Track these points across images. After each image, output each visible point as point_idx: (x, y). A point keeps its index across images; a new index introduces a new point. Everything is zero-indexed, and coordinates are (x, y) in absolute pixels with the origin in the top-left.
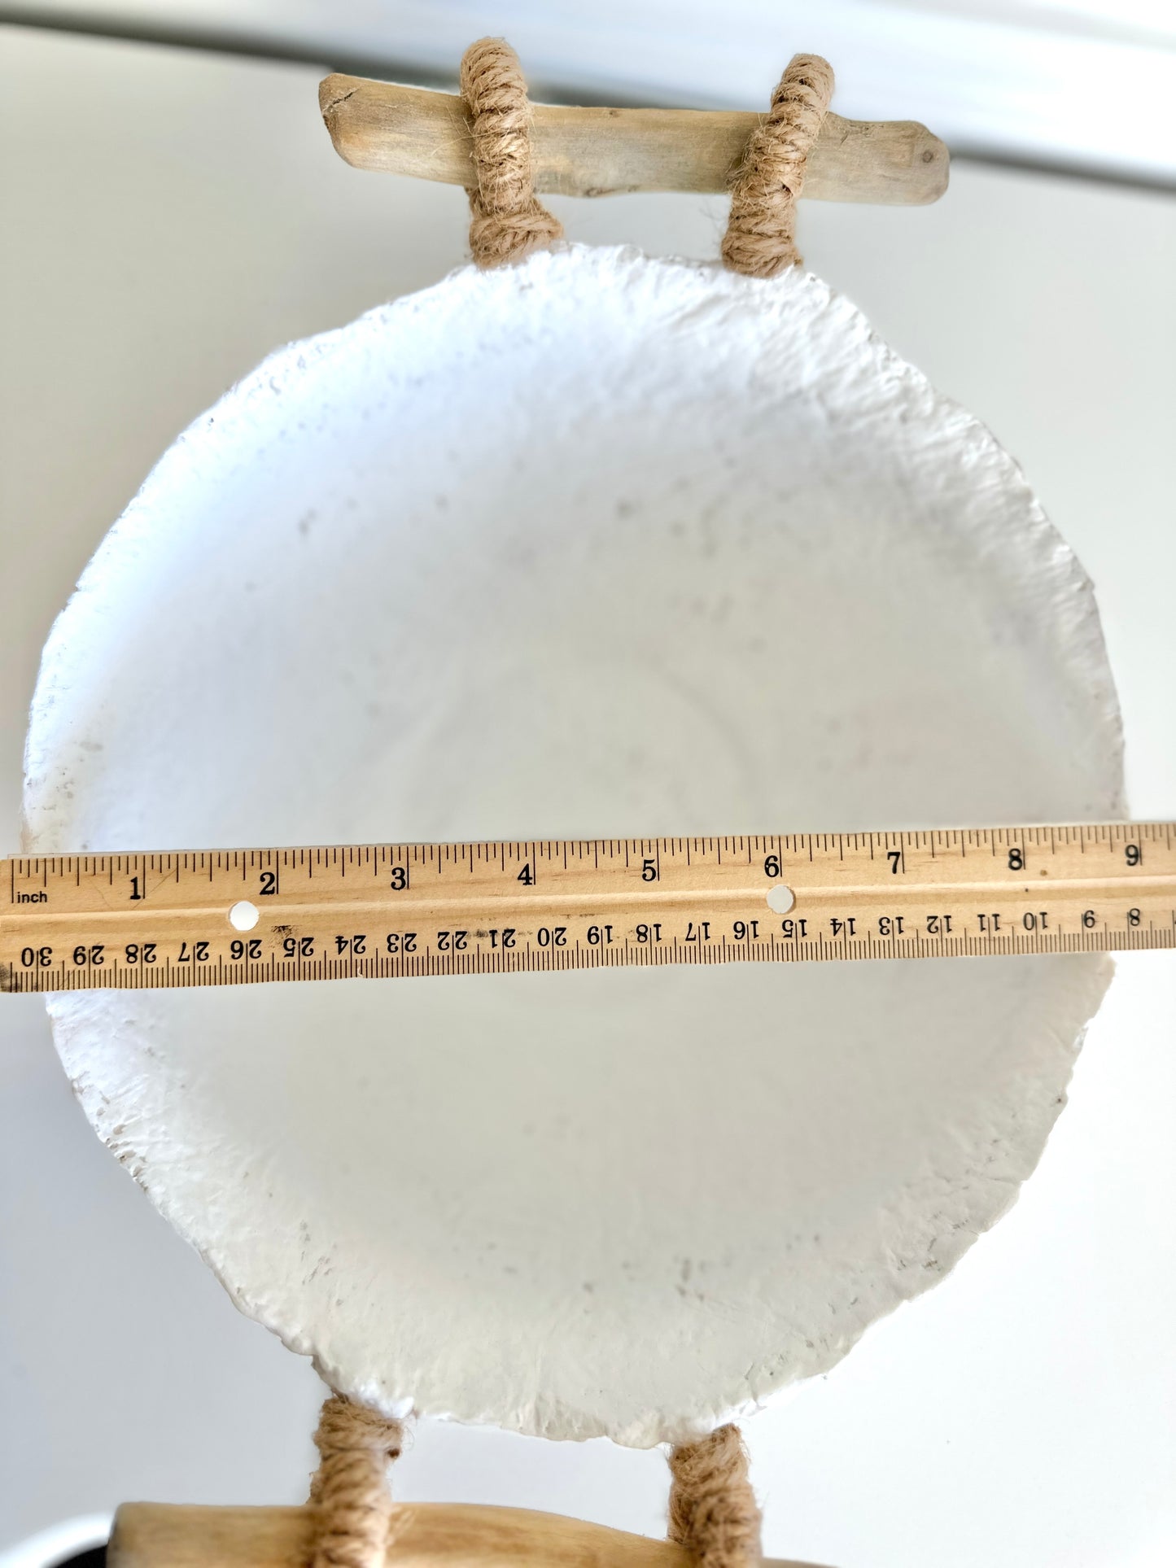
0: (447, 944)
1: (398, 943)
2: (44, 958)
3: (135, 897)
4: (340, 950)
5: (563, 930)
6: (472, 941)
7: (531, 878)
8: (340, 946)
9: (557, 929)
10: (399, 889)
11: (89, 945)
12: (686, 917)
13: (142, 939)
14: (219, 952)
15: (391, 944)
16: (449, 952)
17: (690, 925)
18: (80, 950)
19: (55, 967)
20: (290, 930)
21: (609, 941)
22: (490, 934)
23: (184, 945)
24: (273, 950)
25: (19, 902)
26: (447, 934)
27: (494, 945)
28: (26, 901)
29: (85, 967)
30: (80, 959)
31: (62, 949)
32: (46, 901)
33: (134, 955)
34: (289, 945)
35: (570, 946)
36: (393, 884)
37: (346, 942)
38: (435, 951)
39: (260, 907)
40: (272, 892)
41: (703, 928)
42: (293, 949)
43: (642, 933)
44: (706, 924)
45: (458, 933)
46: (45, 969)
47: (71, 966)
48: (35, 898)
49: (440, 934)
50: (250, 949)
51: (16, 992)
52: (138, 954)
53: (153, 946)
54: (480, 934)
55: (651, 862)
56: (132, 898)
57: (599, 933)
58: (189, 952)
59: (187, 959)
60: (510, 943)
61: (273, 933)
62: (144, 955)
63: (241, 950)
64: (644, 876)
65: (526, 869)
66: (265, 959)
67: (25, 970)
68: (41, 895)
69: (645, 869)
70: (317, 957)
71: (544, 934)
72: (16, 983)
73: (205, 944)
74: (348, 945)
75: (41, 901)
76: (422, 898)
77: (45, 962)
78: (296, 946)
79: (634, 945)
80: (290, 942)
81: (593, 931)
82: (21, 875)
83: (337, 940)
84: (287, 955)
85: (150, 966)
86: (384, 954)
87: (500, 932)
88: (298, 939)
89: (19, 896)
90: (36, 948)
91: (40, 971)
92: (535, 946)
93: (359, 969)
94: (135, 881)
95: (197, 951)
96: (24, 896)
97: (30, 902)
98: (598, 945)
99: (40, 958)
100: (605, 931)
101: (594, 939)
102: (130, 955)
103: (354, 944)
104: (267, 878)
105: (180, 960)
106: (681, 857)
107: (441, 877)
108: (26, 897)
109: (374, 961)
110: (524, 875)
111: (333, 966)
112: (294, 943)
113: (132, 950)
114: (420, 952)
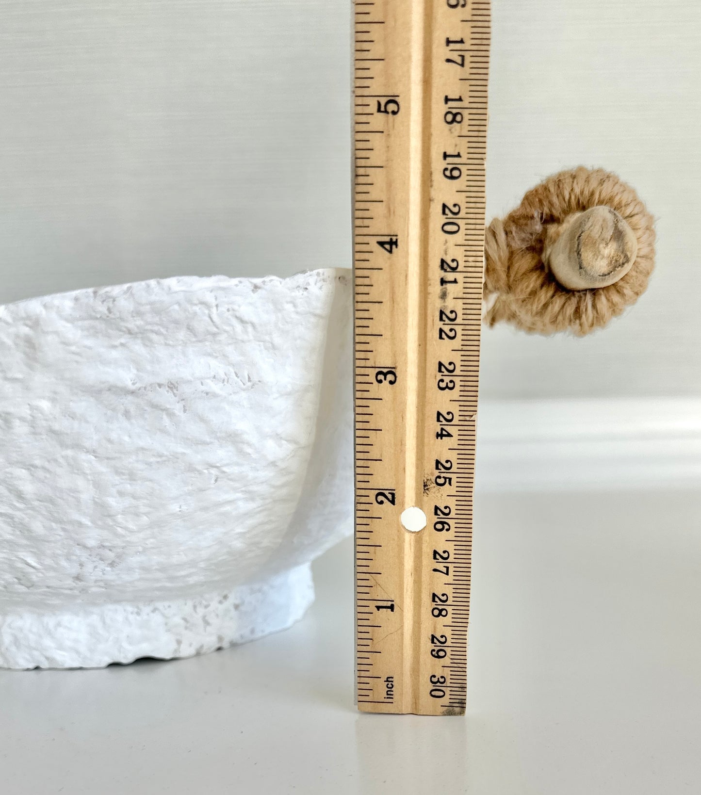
0: (451, 330)
1: (447, 379)
2: (438, 681)
3: (392, 608)
4: (449, 435)
5: (444, 206)
6: (450, 304)
7: (391, 239)
8: (445, 436)
9: (444, 213)
10: (396, 377)
11: (431, 646)
12: (439, 66)
13: (427, 604)
14: (442, 541)
15: (447, 387)
16: (458, 329)
17: (448, 61)
18: (434, 653)
19: (447, 673)
20: (428, 480)
21: (459, 156)
22: (444, 286)
23: (435, 570)
24: (444, 497)
25: (392, 698)
26: (441, 331)
27: (455, 281)
28: (392, 693)
29: (448, 650)
30: (442, 654)
31: (431, 666)
32: (392, 678)
33: (441, 611)
34: (441, 481)
35: (461, 199)
36: (391, 383)
37: (442, 429)
38: (457, 343)
39: (406, 506)
40: (393, 495)
41: (452, 46)
42: (445, 478)
43: (454, 118)
44: (448, 42)
45: (441, 319)
46: (448, 681)
47: (447, 661)
48: (390, 686)
49: (441, 338)
50: (442, 516)
51: (465, 703)
52: (440, 607)
53: (434, 595)
54: (444, 296)
55: (379, 104)
56: (392, 610)
57: (450, 167)
58: (441, 567)
59: (447, 568)
60: (454, 265)
61: (430, 496)
62: (441, 603)
63: (443, 523)
64: (394, 113)
65: (381, 244)
66: (452, 503)
67: (447, 696)
68: (387, 681)
69: (386, 112)
70: (453, 456)
71: (448, 228)
72: (458, 703)
73: (435, 552)
74: (445, 427)
75: (392, 682)
76: (405, 354)
77: (442, 680)
78: (442, 475)
79: (464, 128)
80: (439, 481)
81: (448, 173)
82: (371, 695)
83: (439, 438)
84: (450, 484)
85: (451, 599)
86: (455, 394)
87: (443, 274)
88: (437, 473)
89: (387, 698)
90: (431, 687)
91: (449, 685)
92: (459, 238)
93: (468, 418)
94: (378, 608)
95: (441, 560)
96: (388, 694)
97: (392, 689)
98: (463, 168)
99: (438, 684)
100: (449, 160)
101: (456, 173)
102: (440, 614)
103: (444, 422)
104: (380, 498)
105: (447, 574)
106: (376, 68)
107: (387, 334)
108: (389, 693)
109: (462, 403)
110: (387, 246)
111: (463, 442)
112: (439, 477)
113: (436, 612)
114: (457, 358)
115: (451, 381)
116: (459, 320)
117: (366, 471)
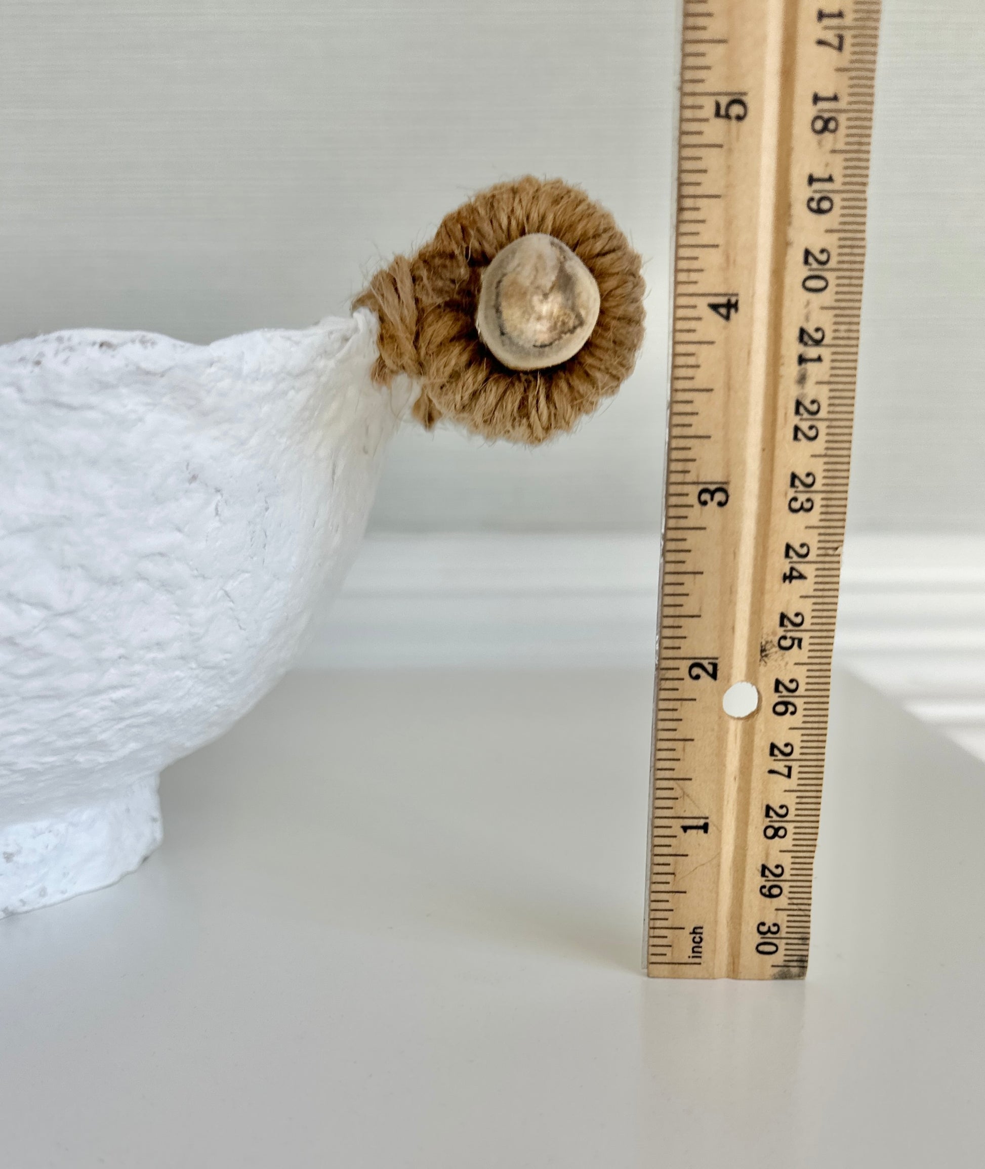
0: (811, 428)
1: (802, 497)
2: (769, 931)
3: (705, 828)
4: (801, 577)
5: (807, 253)
6: (811, 391)
7: (729, 301)
8: (796, 578)
9: (806, 262)
10: (727, 497)
11: (761, 881)
12: (807, 51)
13: (757, 820)
14: (784, 730)
15: (802, 508)
16: (822, 426)
17: (821, 42)
18: (764, 891)
19: (782, 919)
20: (767, 642)
21: (830, 179)
22: (803, 365)
23: (771, 772)
24: (789, 665)
25: (700, 957)
26: (797, 429)
27: (819, 359)
28: (700, 950)
29: (786, 886)
30: (775, 891)
31: (759, 910)
32: (701, 928)
33: (777, 830)
34: (786, 643)
35: (831, 242)
36: (721, 504)
37: (792, 569)
38: (819, 446)
39: (733, 680)
40: (715, 666)
41: (827, 22)
42: (793, 639)
43: (824, 126)
44: (821, 15)
45: (797, 412)
46: (784, 929)
47: (782, 901)
48: (697, 939)
49: (796, 438)
50: (785, 693)
51: (807, 961)
52: (776, 825)
53: (768, 808)
54: (802, 379)
55: (718, 106)
56: (706, 831)
57: (817, 196)
58: (780, 767)
59: (790, 768)
60: (818, 336)
61: (769, 664)
62: (778, 819)
63: (786, 704)
64: (739, 118)
65: (715, 307)
66: (801, 674)
67: (781, 952)
68: (694, 932)
69: (728, 116)
70: (806, 607)
71: (812, 284)
72: (797, 961)
73: (773, 746)
74: (797, 566)
75: (701, 933)
76: (743, 463)
77: (774, 929)
78: (789, 635)
79: (840, 139)
80: (783, 643)
81: (814, 205)
82: (669, 954)
83: (787, 581)
84: (800, 646)
85: (792, 812)
86: (814, 517)
87: (801, 349)
88: (781, 632)
89: (693, 957)
90: (758, 939)
91: (784, 935)
92: (827, 298)
93: (831, 552)
94: (685, 829)
95: (780, 757)
96: (693, 952)
97: (701, 944)
98: (836, 198)
99: (769, 935)
100: (817, 186)
101: (825, 205)
102: (775, 835)
103: (795, 558)
104: (696, 671)
105: (789, 776)
106: (715, 54)
107: (717, 435)
108: (696, 950)
109: (822, 531)
110: (723, 311)
111: (821, 587)
112: (784, 638)
113: (770, 832)
114: (818, 467)
115: (808, 500)
116: (822, 414)
117: (678, 632)
